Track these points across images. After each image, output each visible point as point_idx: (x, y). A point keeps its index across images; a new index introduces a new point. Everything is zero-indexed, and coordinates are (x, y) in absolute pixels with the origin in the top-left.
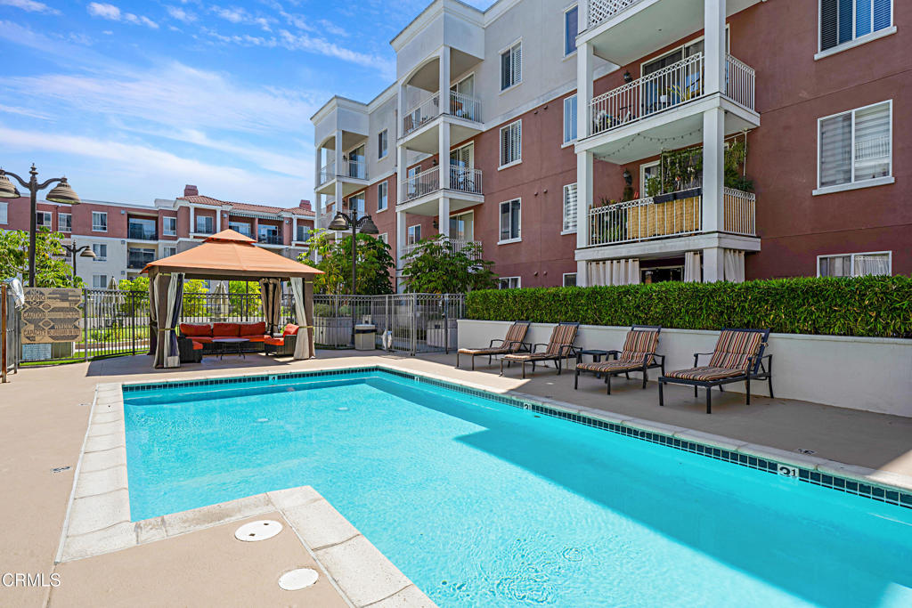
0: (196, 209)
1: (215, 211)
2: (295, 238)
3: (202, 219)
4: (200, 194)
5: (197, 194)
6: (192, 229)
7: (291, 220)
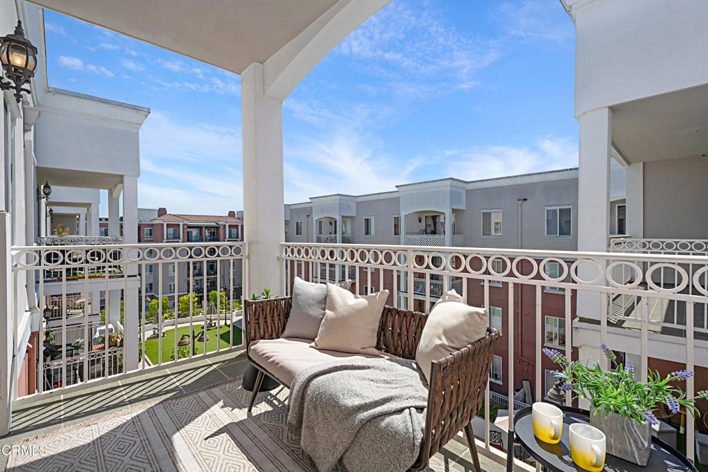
0: (168, 225)
1: (179, 225)
2: (227, 237)
3: (171, 230)
4: (168, 213)
5: (166, 214)
6: (165, 238)
7: (225, 226)
